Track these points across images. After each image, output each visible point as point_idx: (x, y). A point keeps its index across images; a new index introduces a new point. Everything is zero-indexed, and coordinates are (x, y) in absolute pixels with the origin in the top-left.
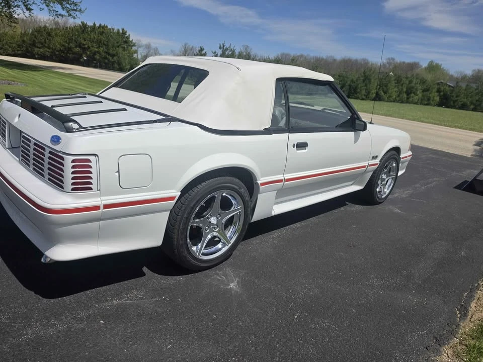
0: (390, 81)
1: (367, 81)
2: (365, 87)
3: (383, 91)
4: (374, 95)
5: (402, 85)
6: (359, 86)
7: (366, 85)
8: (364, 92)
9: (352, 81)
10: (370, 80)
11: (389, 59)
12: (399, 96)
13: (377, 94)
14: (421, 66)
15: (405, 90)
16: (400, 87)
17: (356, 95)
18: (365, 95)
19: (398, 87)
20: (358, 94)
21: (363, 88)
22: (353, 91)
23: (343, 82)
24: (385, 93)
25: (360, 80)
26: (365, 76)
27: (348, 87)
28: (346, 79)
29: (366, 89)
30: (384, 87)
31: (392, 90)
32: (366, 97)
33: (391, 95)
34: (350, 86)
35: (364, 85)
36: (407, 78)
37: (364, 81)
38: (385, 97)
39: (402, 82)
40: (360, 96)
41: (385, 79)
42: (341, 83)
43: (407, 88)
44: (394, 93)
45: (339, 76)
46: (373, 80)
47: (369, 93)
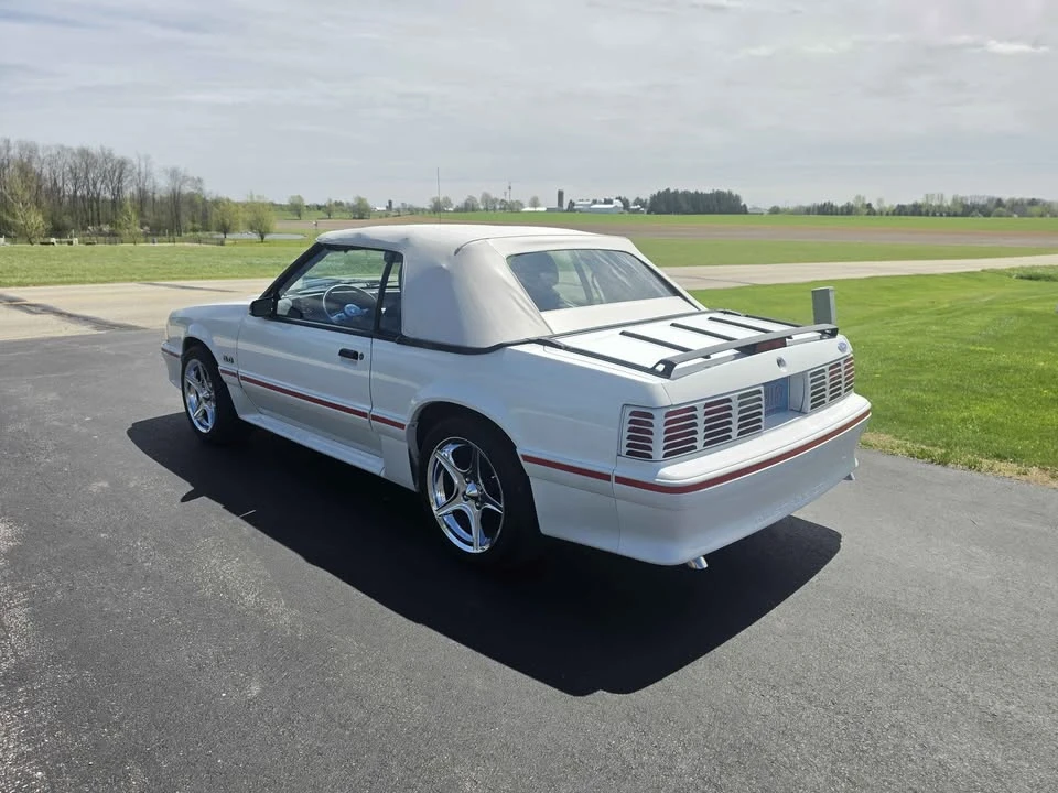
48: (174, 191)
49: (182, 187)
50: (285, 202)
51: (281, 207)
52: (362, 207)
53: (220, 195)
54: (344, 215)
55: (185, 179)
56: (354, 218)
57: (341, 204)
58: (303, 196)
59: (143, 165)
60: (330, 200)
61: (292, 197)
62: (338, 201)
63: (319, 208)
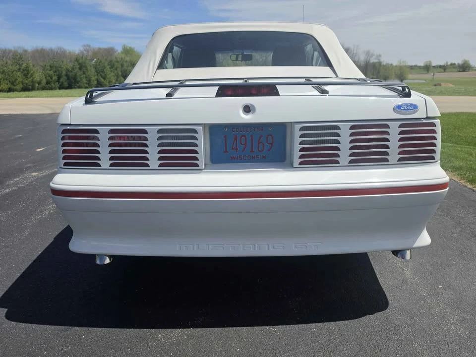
0: (104, 67)
1: (84, 69)
2: (84, 76)
3: (102, 77)
4: (96, 82)
5: (116, 69)
6: (78, 75)
7: (84, 73)
8: (84, 80)
9: (68, 70)
10: (86, 67)
11: (84, 46)
12: (117, 80)
13: (97, 80)
14: (117, 51)
15: (120, 73)
16: (116, 72)
17: (78, 85)
18: (86, 83)
19: (114, 72)
20: (80, 83)
21: (82, 76)
22: (73, 81)
23: (58, 73)
24: (104, 79)
25: (76, 68)
26: (79, 64)
27: (65, 78)
28: (60, 69)
29: (86, 77)
30: (101, 73)
31: (110, 75)
32: (89, 86)
33: (111, 80)
34: (67, 75)
35: (82, 73)
36: (117, 62)
37: (80, 69)
38: (105, 82)
39: (115, 67)
40: (82, 84)
41: (99, 65)
42: (55, 74)
43: (121, 72)
44: (113, 77)
45: (51, 67)
46: (89, 68)
47: (89, 81)
48: (366, 60)
49: (371, 59)
50: (422, 64)
51: (420, 67)
52: (466, 65)
53: (388, 62)
54: (454, 70)
55: (372, 55)
56: (460, 71)
57: (454, 64)
58: (432, 61)
59: (355, 49)
60: (447, 63)
61: (427, 62)
62: (453, 62)
63: (440, 67)
